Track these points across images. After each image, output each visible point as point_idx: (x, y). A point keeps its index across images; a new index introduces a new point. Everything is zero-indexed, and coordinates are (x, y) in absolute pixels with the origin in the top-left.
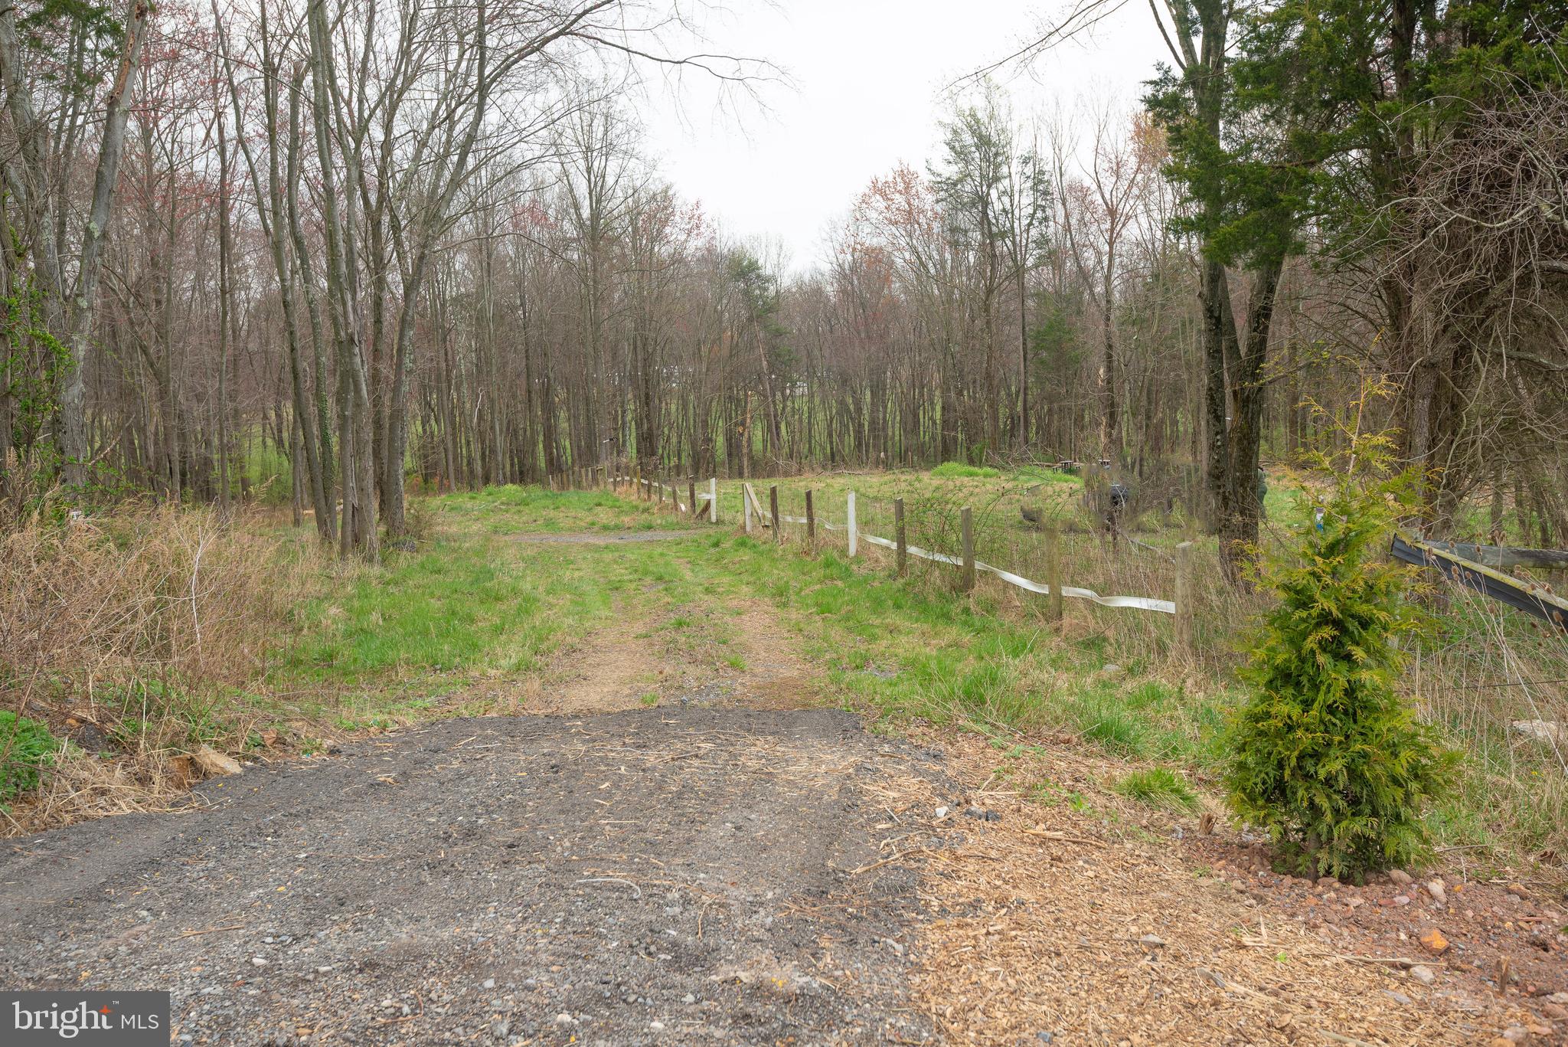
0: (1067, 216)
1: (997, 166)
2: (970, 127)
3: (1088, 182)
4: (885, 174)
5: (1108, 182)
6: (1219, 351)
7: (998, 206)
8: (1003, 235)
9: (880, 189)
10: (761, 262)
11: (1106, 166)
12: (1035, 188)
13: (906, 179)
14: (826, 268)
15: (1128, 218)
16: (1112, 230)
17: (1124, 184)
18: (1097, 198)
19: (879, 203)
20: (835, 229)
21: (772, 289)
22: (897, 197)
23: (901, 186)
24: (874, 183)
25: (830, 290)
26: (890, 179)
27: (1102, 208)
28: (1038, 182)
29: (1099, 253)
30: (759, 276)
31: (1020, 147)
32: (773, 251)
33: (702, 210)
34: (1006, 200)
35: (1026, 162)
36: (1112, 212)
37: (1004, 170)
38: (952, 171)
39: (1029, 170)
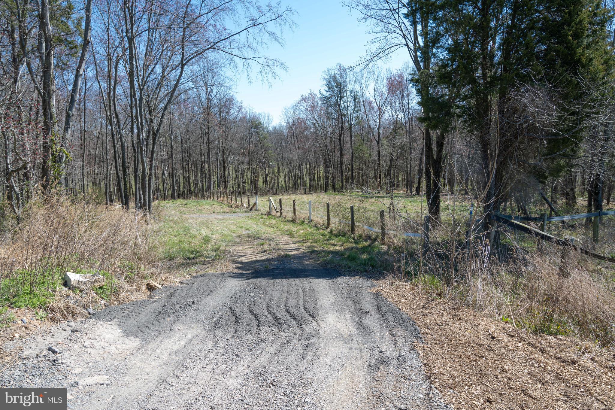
0: (365, 110)
1: (343, 93)
2: (334, 80)
3: (372, 99)
4: (306, 94)
5: (378, 100)
6: (429, 157)
7: (343, 106)
8: (344, 115)
9: (304, 99)
10: (262, 122)
11: (378, 94)
12: (355, 100)
13: (312, 95)
14: (284, 124)
15: (385, 111)
16: (380, 114)
17: (383, 100)
18: (375, 104)
19: (303, 103)
20: (287, 111)
21: (266, 131)
22: (309, 102)
23: (311, 98)
24: (302, 96)
25: (285, 131)
26: (307, 96)
27: (376, 108)
28: (356, 98)
29: (375, 121)
30: (261, 127)
31: (350, 87)
32: (266, 118)
33: (243, 104)
34: (345, 104)
35: (351, 92)
36: (380, 109)
37: (345, 94)
38: (327, 94)
39: (353, 94)
